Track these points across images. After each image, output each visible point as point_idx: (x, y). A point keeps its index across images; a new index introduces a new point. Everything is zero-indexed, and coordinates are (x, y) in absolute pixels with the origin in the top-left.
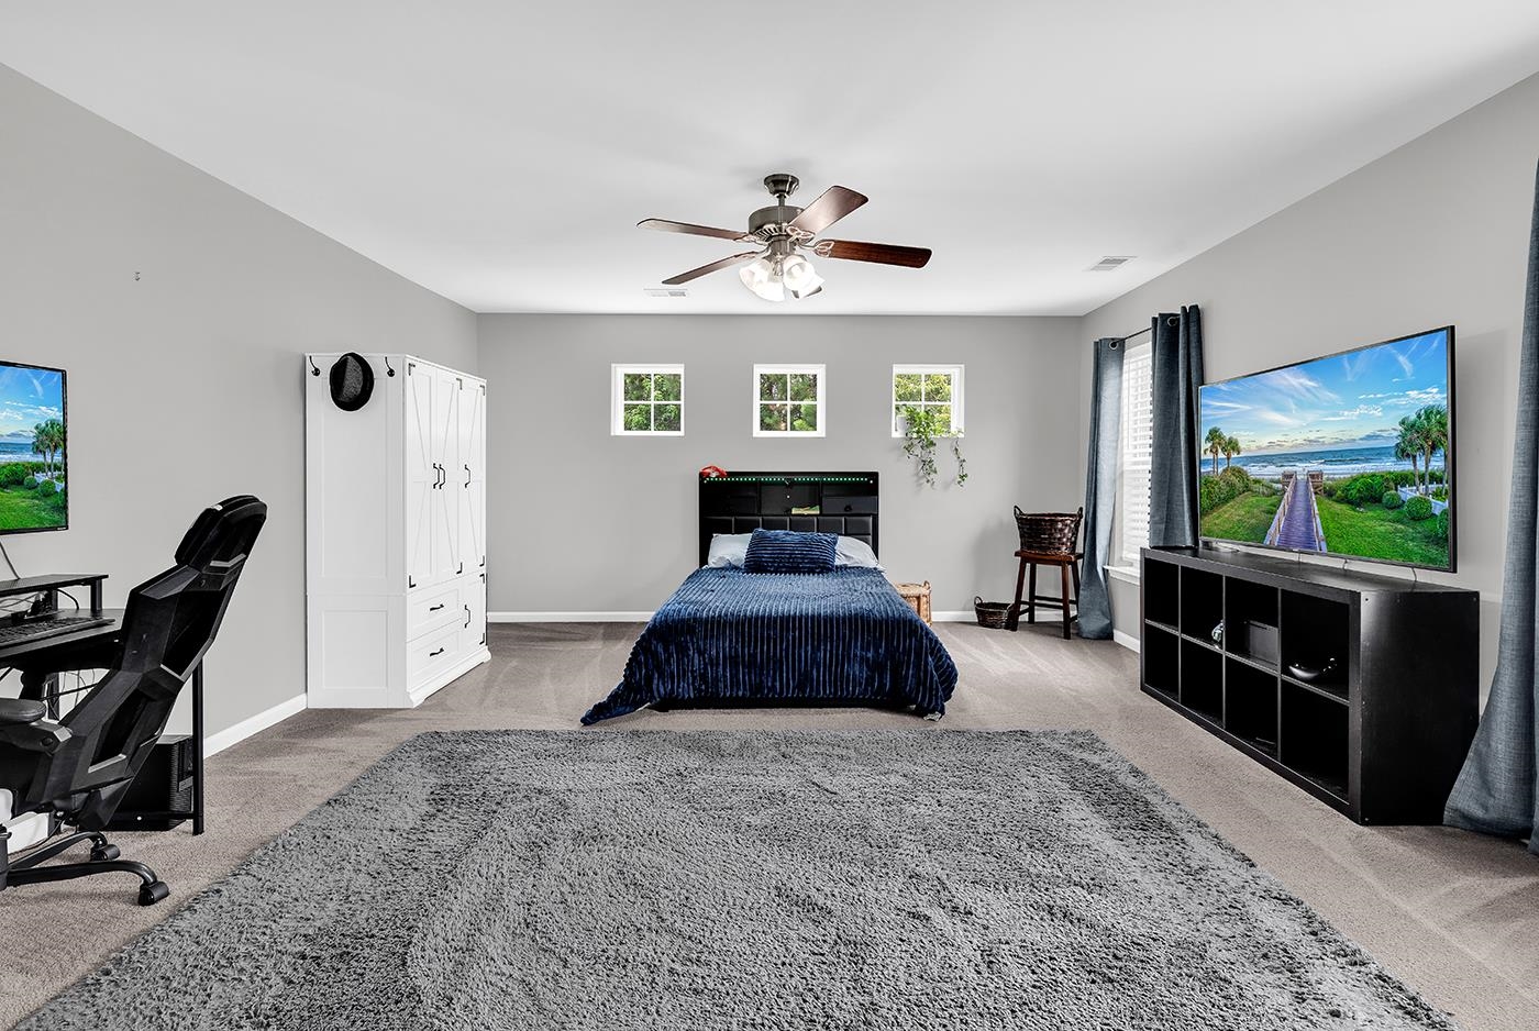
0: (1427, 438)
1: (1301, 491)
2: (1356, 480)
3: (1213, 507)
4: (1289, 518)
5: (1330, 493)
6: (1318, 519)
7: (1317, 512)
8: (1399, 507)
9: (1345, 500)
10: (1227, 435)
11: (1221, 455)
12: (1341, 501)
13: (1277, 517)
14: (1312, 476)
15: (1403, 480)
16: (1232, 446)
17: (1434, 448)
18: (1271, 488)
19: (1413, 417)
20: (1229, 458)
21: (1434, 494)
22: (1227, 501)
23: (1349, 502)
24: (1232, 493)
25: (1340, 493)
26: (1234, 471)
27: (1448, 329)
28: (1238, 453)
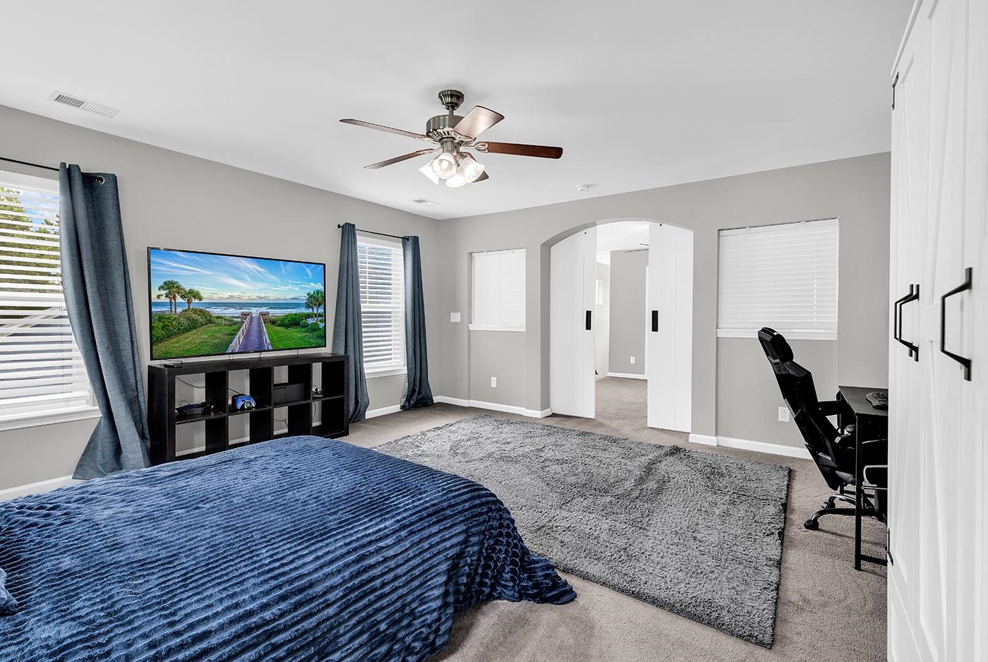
0: (317, 301)
1: (255, 322)
2: (287, 316)
4: (247, 337)
5: (273, 322)
6: (267, 335)
7: (265, 331)
8: (307, 326)
9: (282, 325)
10: (186, 287)
11: (180, 300)
12: (279, 325)
13: (237, 337)
14: (262, 315)
15: (309, 316)
16: (193, 295)
17: (320, 305)
18: (232, 321)
19: (312, 293)
20: (189, 302)
21: (321, 321)
22: (188, 331)
23: (284, 326)
24: (193, 325)
25: (279, 322)
26: (195, 311)
27: (324, 265)
28: (200, 300)
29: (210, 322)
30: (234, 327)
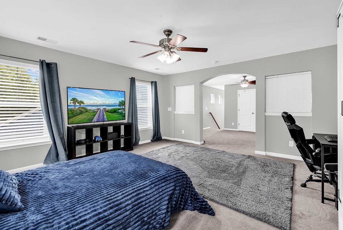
0: (122, 104)
1: (102, 111)
2: (112, 109)
3: (74, 116)
4: (99, 116)
5: (108, 111)
6: (105, 116)
7: (105, 114)
8: (119, 113)
10: (79, 100)
12: (110, 112)
13: (96, 116)
14: (104, 109)
15: (119, 109)
16: (81, 102)
17: (123, 105)
18: (94, 111)
19: (121, 101)
20: (80, 105)
21: (123, 111)
22: (80, 114)
23: (111, 113)
24: (81, 113)
25: (109, 111)
26: (82, 108)
27: (125, 92)
28: (84, 104)
30: (95, 113)
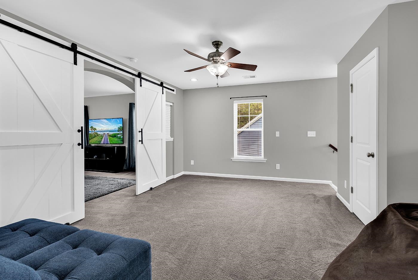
0: (120, 130)
1: (106, 136)
2: (113, 134)
3: (92, 139)
4: (105, 140)
5: (110, 136)
6: (109, 140)
7: (108, 138)
8: (118, 137)
10: (94, 127)
11: (93, 130)
12: (111, 137)
13: (103, 140)
14: (108, 134)
15: (118, 134)
16: (95, 129)
18: (101, 135)
19: (119, 127)
20: (94, 131)
21: (122, 136)
24: (95, 136)
27: (123, 118)
29: (98, 135)
